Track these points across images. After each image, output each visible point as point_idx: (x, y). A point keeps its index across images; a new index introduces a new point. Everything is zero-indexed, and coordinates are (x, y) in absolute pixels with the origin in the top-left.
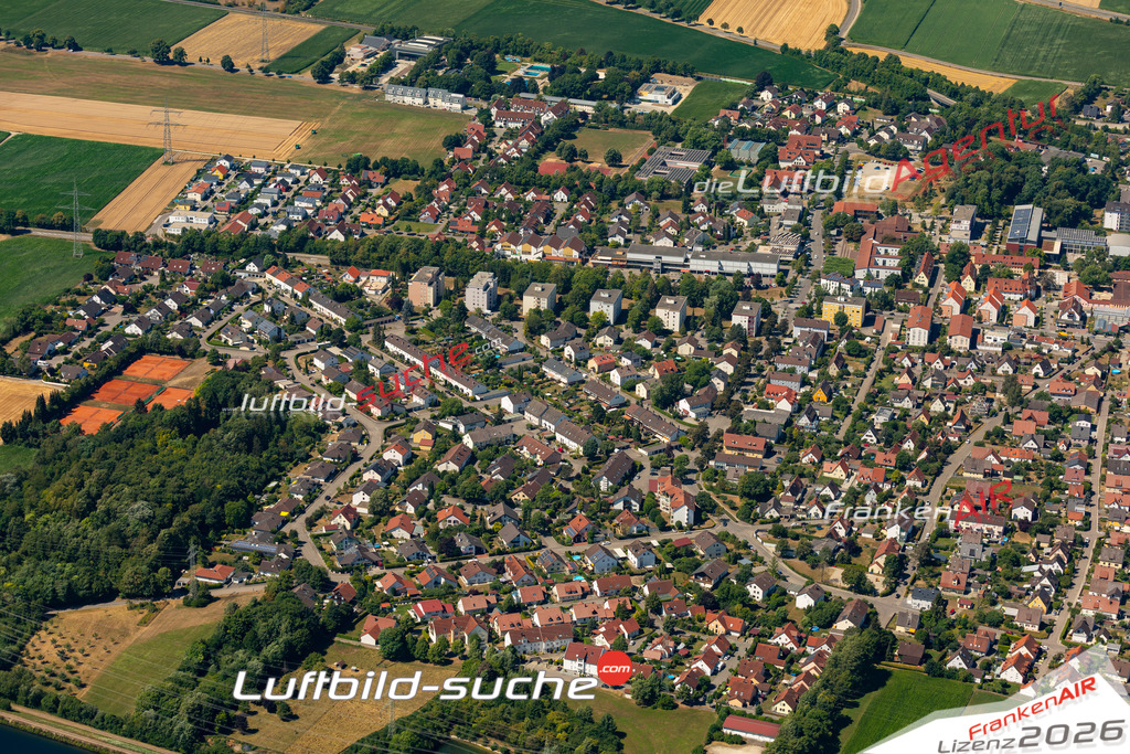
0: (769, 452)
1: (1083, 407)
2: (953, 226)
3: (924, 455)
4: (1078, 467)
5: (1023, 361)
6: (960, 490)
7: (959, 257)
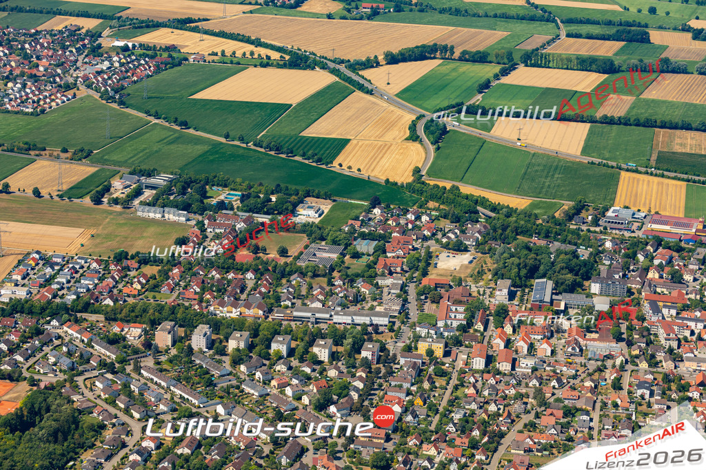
0: (388, 439)
1: (584, 407)
2: (498, 293)
3: (486, 439)
4: (583, 446)
5: (545, 378)
6: (510, 461)
7: (502, 313)
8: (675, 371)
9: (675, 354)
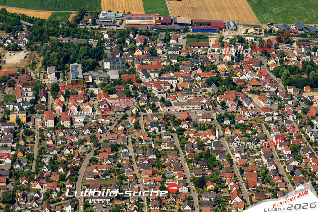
1: (122, 143)
2: (49, 76)
3: (69, 173)
4: (129, 169)
5: (93, 127)
6: (88, 186)
8: (168, 112)
9: (166, 102)
